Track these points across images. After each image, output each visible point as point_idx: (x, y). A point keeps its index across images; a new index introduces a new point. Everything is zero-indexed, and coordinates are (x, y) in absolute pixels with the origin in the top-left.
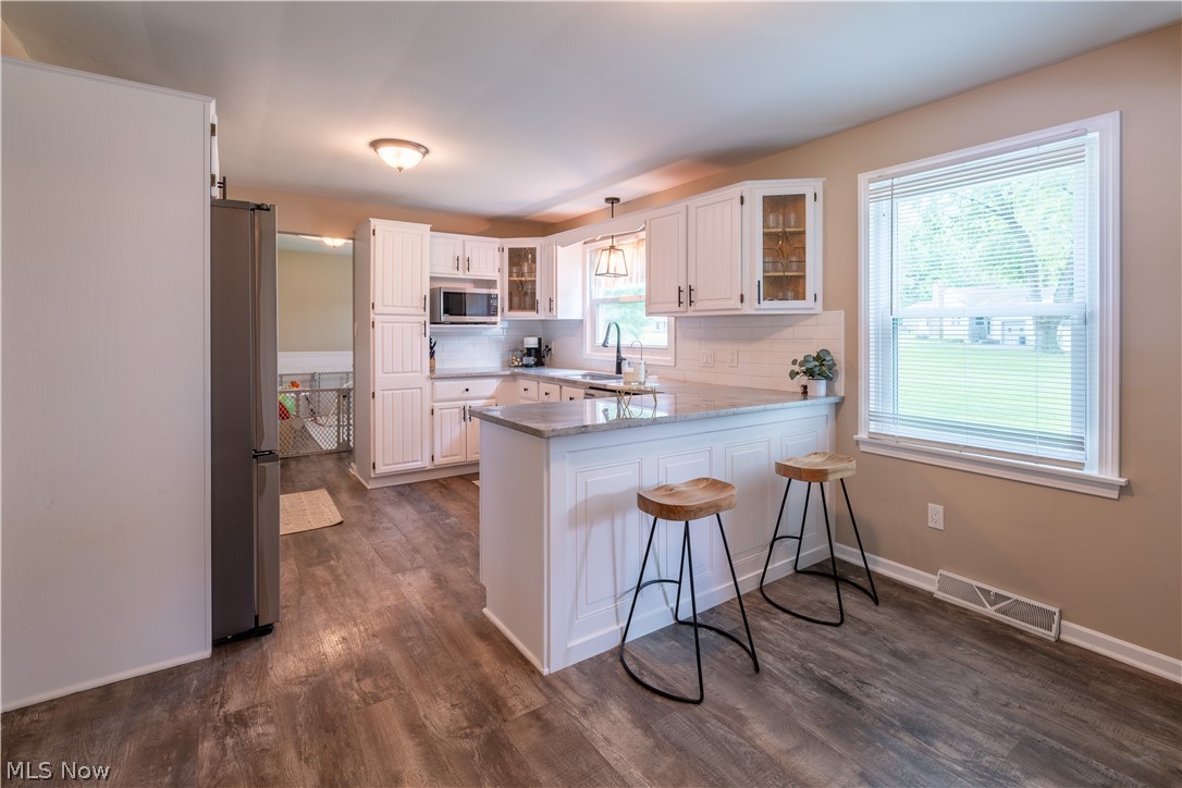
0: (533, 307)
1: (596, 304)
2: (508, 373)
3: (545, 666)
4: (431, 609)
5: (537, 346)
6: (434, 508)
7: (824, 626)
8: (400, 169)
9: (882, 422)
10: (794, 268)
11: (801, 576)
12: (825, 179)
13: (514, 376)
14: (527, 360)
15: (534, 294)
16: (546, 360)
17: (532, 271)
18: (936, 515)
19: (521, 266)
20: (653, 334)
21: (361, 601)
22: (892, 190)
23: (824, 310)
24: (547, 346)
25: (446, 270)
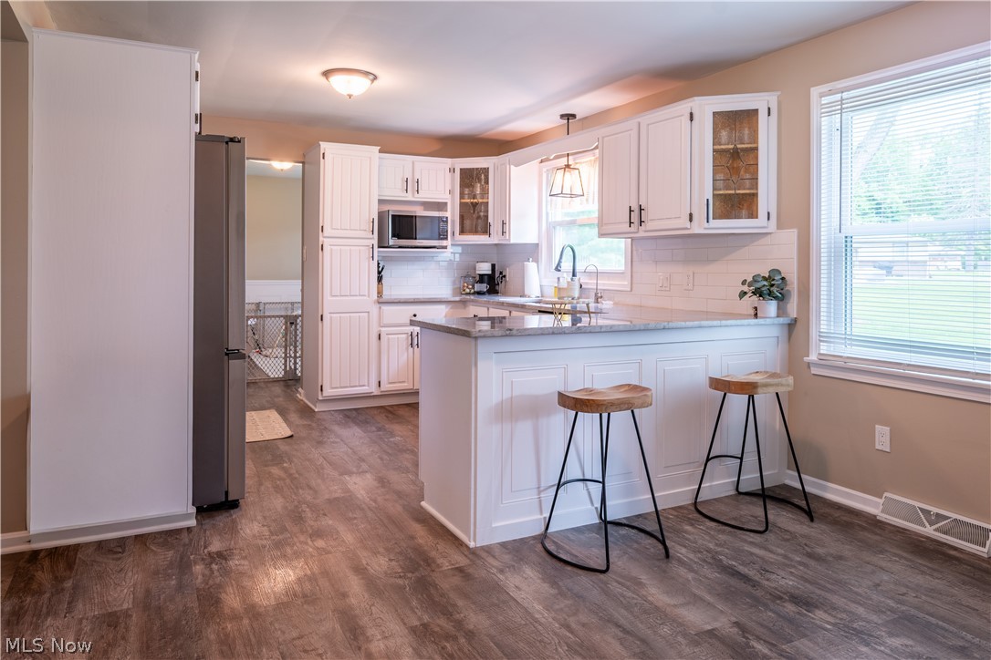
0: (486, 230)
1: (552, 227)
2: (457, 299)
3: (472, 540)
4: (375, 501)
5: (490, 272)
6: (379, 429)
7: (748, 533)
8: (350, 96)
9: (833, 342)
10: (748, 186)
11: (742, 496)
12: (779, 93)
13: (464, 303)
14: (478, 287)
15: (487, 217)
16: (501, 288)
17: (485, 192)
18: (882, 437)
19: (473, 187)
20: (609, 256)
21: (311, 492)
22: (842, 104)
23: (778, 228)
24: (501, 273)
25: (395, 191)
